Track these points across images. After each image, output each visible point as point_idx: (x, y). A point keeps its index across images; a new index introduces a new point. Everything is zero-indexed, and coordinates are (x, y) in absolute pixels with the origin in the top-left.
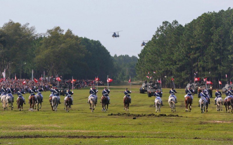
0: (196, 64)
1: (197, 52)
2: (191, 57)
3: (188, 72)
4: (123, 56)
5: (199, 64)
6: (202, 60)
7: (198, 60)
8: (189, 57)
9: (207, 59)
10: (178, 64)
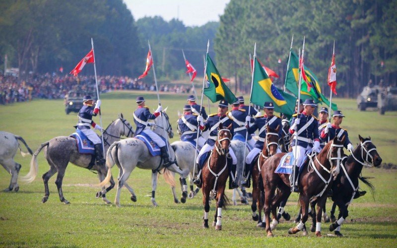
0: (364, 40)
1: (368, 12)
2: (353, 25)
3: (344, 58)
4: (150, 18)
5: (371, 40)
6: (378, 31)
7: (370, 32)
8: (349, 24)
9: (390, 30)
10: (321, 41)
